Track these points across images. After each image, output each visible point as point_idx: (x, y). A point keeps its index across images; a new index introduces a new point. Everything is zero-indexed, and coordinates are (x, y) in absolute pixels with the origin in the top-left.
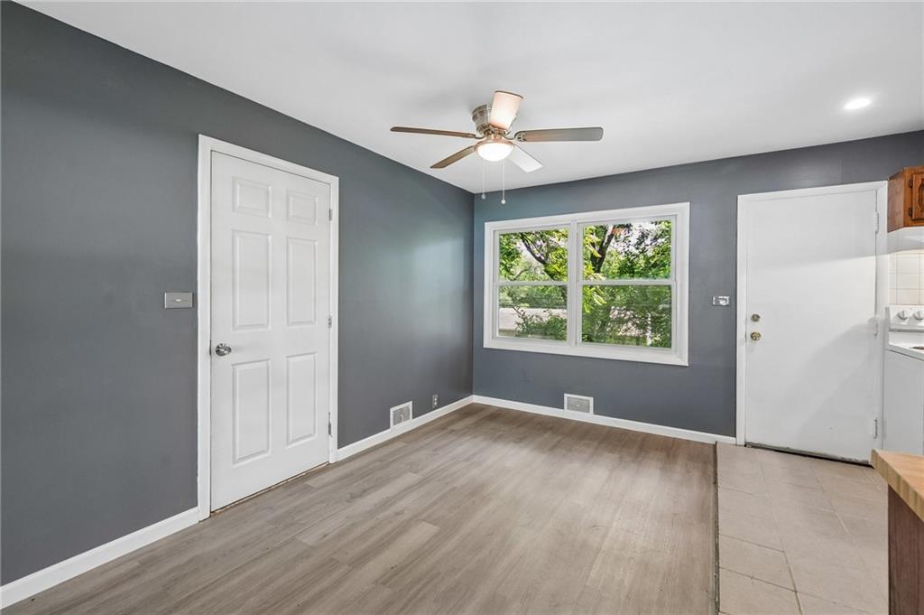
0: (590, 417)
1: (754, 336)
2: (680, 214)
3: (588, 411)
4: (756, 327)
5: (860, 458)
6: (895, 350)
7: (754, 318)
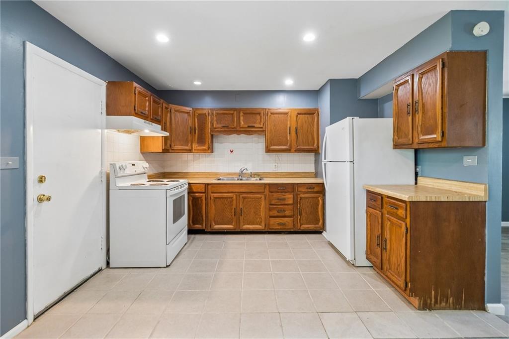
1: (41, 199)
6: (118, 189)
7: (41, 180)
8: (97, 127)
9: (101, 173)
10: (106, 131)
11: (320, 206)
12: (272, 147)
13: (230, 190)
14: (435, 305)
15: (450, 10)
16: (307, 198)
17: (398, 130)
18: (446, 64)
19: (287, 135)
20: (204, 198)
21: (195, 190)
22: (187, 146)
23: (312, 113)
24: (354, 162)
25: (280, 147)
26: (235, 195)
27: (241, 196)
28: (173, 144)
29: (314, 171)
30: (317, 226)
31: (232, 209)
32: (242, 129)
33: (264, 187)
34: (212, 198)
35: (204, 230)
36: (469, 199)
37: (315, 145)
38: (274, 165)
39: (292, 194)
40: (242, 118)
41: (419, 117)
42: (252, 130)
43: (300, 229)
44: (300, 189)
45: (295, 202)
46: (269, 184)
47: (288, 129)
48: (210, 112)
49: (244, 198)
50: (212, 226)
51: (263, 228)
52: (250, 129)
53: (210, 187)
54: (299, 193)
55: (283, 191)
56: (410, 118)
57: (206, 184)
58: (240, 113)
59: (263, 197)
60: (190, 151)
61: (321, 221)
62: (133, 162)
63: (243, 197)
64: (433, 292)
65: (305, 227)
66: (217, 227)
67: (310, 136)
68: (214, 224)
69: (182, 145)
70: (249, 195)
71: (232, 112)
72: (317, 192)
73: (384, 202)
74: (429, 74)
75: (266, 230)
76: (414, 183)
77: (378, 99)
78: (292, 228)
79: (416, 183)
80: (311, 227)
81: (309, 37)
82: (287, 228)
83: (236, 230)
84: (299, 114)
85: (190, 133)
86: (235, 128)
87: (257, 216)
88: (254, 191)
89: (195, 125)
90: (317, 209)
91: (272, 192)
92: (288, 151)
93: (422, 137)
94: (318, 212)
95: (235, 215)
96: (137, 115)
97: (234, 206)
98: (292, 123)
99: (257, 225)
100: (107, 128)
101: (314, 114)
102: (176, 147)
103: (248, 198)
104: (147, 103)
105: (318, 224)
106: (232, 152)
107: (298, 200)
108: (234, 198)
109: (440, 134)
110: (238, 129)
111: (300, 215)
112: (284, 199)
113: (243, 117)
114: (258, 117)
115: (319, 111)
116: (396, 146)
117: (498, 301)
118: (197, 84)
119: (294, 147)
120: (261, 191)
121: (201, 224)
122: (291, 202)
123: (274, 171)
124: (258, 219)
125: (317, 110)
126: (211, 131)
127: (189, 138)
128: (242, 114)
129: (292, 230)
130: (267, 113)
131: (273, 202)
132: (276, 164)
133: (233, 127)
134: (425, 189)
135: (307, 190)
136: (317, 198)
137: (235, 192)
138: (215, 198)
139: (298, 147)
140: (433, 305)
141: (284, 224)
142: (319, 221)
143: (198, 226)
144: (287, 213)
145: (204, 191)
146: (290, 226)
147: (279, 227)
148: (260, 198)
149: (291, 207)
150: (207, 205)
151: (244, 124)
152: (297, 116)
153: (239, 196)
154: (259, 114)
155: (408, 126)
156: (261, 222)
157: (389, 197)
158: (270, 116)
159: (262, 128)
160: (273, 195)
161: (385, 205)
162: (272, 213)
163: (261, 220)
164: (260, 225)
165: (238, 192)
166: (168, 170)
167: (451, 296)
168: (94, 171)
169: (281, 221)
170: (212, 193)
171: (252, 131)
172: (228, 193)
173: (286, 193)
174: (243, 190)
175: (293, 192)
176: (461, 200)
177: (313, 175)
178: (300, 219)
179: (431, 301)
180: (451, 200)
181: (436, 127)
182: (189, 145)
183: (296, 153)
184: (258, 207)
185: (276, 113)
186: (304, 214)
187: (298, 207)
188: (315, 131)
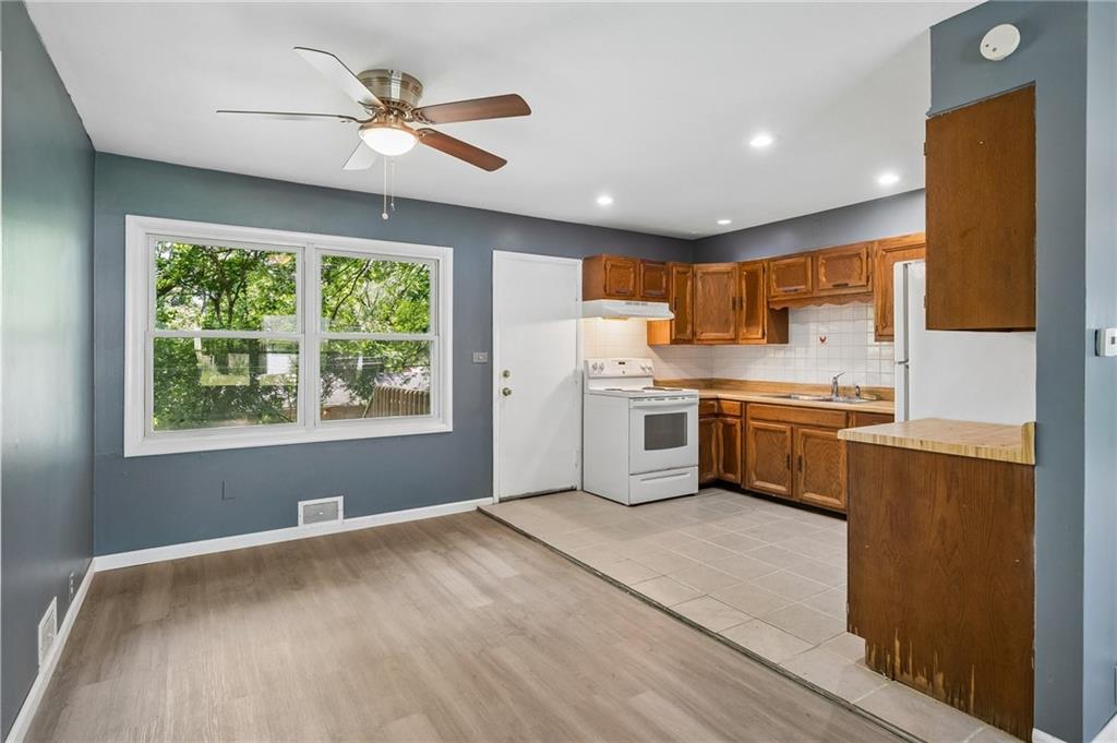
0: (341, 525)
1: (506, 393)
2: (441, 259)
3: (336, 518)
4: (508, 383)
5: (568, 486)
6: (593, 393)
7: (506, 374)
8: (569, 317)
9: (575, 371)
10: (583, 320)
12: (888, 329)
13: (781, 417)
14: (902, 672)
20: (738, 428)
21: (726, 412)
22: (728, 331)
24: (909, 363)
26: (789, 428)
28: (699, 330)
32: (823, 294)
33: (844, 417)
34: (753, 428)
35: (740, 485)
36: (977, 453)
40: (822, 270)
42: (844, 292)
46: (858, 412)
48: (765, 265)
49: (807, 436)
50: (751, 481)
51: (843, 507)
52: (838, 292)
53: (748, 407)
57: (742, 401)
58: (818, 258)
60: (734, 341)
62: (622, 360)
63: (803, 434)
64: (897, 644)
66: (759, 484)
68: (754, 477)
69: (718, 332)
70: (815, 431)
71: (804, 260)
83: (793, 499)
85: (734, 308)
86: (809, 292)
87: (832, 479)
88: (825, 424)
89: (741, 293)
95: (788, 467)
96: (609, 295)
97: (787, 450)
99: (831, 497)
100: (584, 317)
102: (704, 336)
103: (816, 437)
104: (632, 276)
106: (823, 341)
108: (788, 433)
110: (815, 294)
113: (825, 268)
114: (856, 262)
118: (725, 224)
120: (838, 425)
121: (735, 473)
124: (834, 485)
126: (768, 303)
127: (731, 318)
128: (821, 261)
130: (875, 250)
133: (805, 290)
137: (790, 423)
138: (757, 429)
140: (898, 671)
143: (730, 477)
145: (739, 414)
148: (838, 440)
150: (744, 439)
151: (828, 281)
153: (798, 431)
154: (858, 255)
156: (840, 493)
158: (883, 256)
159: (865, 286)
163: (839, 488)
164: (837, 498)
165: (794, 423)
166: (717, 376)
167: (939, 670)
168: (567, 368)
170: (753, 419)
171: (843, 295)
172: (778, 422)
174: (803, 419)
176: (955, 453)
179: (893, 658)
180: (930, 450)
182: (732, 329)
184: (833, 460)
185: (897, 249)
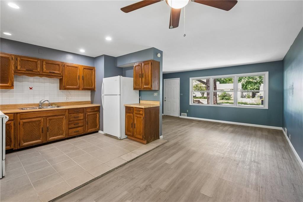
11: (97, 118)
12: (67, 87)
13: (39, 116)
15: (153, 47)
16: (91, 115)
17: (135, 83)
18: (152, 64)
19: (77, 80)
23: (92, 69)
24: (121, 95)
25: (72, 87)
26: (43, 119)
27: (48, 119)
29: (90, 100)
30: (96, 128)
31: (40, 128)
32: (44, 74)
33: (65, 111)
34: (21, 123)
35: (13, 149)
36: (157, 106)
37: (93, 86)
38: (66, 97)
39: (83, 113)
40: (44, 66)
41: (144, 79)
43: (87, 132)
44: (87, 110)
45: (85, 118)
46: (69, 109)
47: (78, 76)
48: (13, 57)
49: (50, 120)
50: (21, 144)
51: (64, 136)
53: (19, 115)
54: (87, 112)
55: (77, 112)
56: (140, 79)
57: (14, 113)
58: (43, 62)
59: (65, 117)
61: (98, 126)
63: (49, 119)
65: (90, 130)
66: (25, 143)
67: (90, 81)
70: (54, 117)
71: (36, 61)
72: (96, 111)
73: (134, 110)
74: (147, 65)
75: (66, 137)
76: (139, 103)
77: (123, 68)
78: (83, 133)
79: (140, 103)
80: (93, 130)
81: (109, 39)
82: (80, 133)
83: (44, 143)
84: (84, 68)
86: (38, 72)
87: (60, 130)
88: (58, 114)
90: (96, 120)
91: (70, 114)
92: (78, 89)
93: (144, 86)
94: (96, 121)
95: (42, 132)
97: (42, 127)
98: (80, 73)
99: (60, 135)
101: (93, 70)
103: (53, 119)
105: (96, 127)
106: (31, 89)
107: (86, 116)
108: (42, 120)
109: (150, 86)
110: (41, 73)
111: (88, 124)
112: (78, 117)
113: (46, 66)
114: (57, 67)
115: (95, 68)
116: (135, 89)
117: (161, 135)
119: (82, 87)
120: (63, 114)
122: (82, 118)
123: (66, 101)
124: (61, 132)
125: (94, 68)
126: (14, 72)
128: (44, 63)
129: (83, 134)
130: (64, 65)
131: (71, 120)
132: (67, 97)
133: (36, 71)
134: (143, 104)
135: (91, 111)
136: (96, 114)
137: (43, 117)
138: (24, 123)
139: (84, 87)
141: (78, 131)
142: (97, 126)
144: (80, 125)
146: (82, 132)
147: (75, 134)
148: (62, 118)
149: (82, 121)
151: (47, 70)
152: (83, 70)
153: (46, 118)
154: (58, 65)
155: (140, 82)
156: (63, 133)
157: (136, 108)
158: (66, 67)
159: (60, 74)
160: (71, 116)
161: (134, 111)
162: (70, 127)
163: (63, 132)
164: (62, 135)
165: (45, 116)
167: (153, 137)
169: (76, 130)
170: (21, 119)
171: (52, 75)
172: (37, 117)
173: (79, 113)
174: (49, 115)
175: (84, 112)
177: (90, 103)
178: (87, 127)
179: (149, 140)
180: (153, 107)
181: (149, 83)
183: (83, 91)
184: (61, 124)
185: (70, 66)
186: (89, 124)
187: (86, 120)
188: (93, 79)
